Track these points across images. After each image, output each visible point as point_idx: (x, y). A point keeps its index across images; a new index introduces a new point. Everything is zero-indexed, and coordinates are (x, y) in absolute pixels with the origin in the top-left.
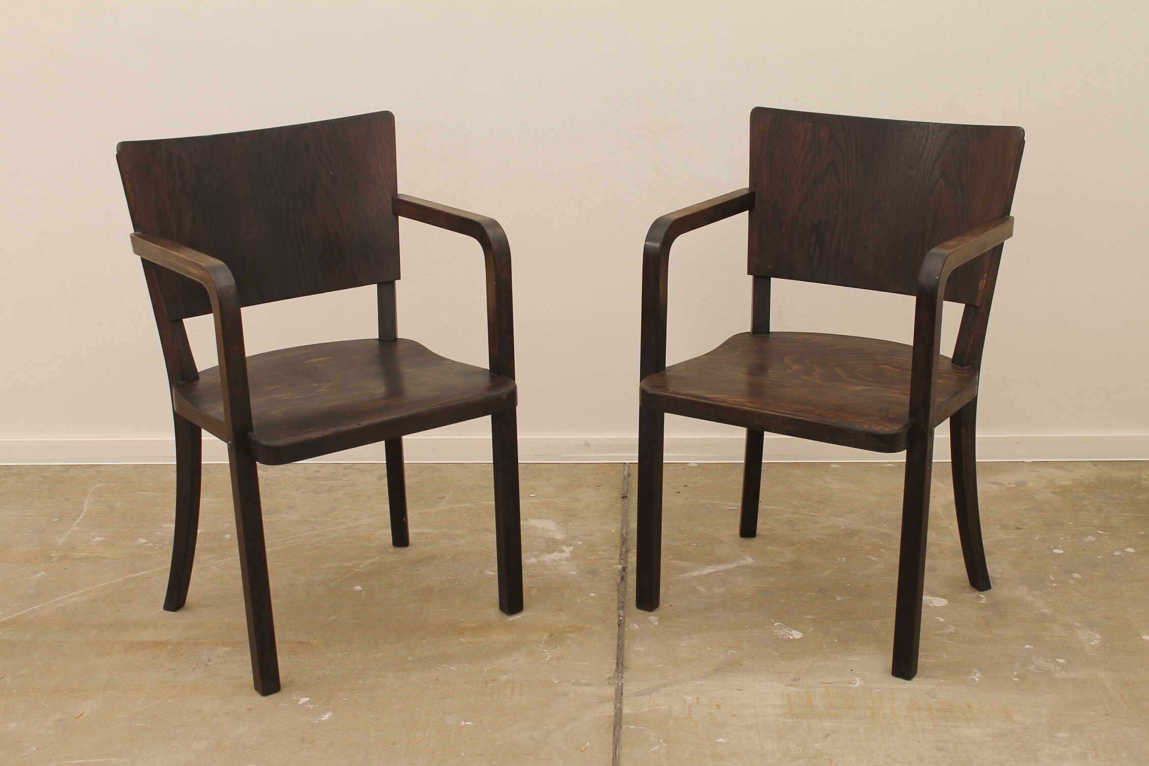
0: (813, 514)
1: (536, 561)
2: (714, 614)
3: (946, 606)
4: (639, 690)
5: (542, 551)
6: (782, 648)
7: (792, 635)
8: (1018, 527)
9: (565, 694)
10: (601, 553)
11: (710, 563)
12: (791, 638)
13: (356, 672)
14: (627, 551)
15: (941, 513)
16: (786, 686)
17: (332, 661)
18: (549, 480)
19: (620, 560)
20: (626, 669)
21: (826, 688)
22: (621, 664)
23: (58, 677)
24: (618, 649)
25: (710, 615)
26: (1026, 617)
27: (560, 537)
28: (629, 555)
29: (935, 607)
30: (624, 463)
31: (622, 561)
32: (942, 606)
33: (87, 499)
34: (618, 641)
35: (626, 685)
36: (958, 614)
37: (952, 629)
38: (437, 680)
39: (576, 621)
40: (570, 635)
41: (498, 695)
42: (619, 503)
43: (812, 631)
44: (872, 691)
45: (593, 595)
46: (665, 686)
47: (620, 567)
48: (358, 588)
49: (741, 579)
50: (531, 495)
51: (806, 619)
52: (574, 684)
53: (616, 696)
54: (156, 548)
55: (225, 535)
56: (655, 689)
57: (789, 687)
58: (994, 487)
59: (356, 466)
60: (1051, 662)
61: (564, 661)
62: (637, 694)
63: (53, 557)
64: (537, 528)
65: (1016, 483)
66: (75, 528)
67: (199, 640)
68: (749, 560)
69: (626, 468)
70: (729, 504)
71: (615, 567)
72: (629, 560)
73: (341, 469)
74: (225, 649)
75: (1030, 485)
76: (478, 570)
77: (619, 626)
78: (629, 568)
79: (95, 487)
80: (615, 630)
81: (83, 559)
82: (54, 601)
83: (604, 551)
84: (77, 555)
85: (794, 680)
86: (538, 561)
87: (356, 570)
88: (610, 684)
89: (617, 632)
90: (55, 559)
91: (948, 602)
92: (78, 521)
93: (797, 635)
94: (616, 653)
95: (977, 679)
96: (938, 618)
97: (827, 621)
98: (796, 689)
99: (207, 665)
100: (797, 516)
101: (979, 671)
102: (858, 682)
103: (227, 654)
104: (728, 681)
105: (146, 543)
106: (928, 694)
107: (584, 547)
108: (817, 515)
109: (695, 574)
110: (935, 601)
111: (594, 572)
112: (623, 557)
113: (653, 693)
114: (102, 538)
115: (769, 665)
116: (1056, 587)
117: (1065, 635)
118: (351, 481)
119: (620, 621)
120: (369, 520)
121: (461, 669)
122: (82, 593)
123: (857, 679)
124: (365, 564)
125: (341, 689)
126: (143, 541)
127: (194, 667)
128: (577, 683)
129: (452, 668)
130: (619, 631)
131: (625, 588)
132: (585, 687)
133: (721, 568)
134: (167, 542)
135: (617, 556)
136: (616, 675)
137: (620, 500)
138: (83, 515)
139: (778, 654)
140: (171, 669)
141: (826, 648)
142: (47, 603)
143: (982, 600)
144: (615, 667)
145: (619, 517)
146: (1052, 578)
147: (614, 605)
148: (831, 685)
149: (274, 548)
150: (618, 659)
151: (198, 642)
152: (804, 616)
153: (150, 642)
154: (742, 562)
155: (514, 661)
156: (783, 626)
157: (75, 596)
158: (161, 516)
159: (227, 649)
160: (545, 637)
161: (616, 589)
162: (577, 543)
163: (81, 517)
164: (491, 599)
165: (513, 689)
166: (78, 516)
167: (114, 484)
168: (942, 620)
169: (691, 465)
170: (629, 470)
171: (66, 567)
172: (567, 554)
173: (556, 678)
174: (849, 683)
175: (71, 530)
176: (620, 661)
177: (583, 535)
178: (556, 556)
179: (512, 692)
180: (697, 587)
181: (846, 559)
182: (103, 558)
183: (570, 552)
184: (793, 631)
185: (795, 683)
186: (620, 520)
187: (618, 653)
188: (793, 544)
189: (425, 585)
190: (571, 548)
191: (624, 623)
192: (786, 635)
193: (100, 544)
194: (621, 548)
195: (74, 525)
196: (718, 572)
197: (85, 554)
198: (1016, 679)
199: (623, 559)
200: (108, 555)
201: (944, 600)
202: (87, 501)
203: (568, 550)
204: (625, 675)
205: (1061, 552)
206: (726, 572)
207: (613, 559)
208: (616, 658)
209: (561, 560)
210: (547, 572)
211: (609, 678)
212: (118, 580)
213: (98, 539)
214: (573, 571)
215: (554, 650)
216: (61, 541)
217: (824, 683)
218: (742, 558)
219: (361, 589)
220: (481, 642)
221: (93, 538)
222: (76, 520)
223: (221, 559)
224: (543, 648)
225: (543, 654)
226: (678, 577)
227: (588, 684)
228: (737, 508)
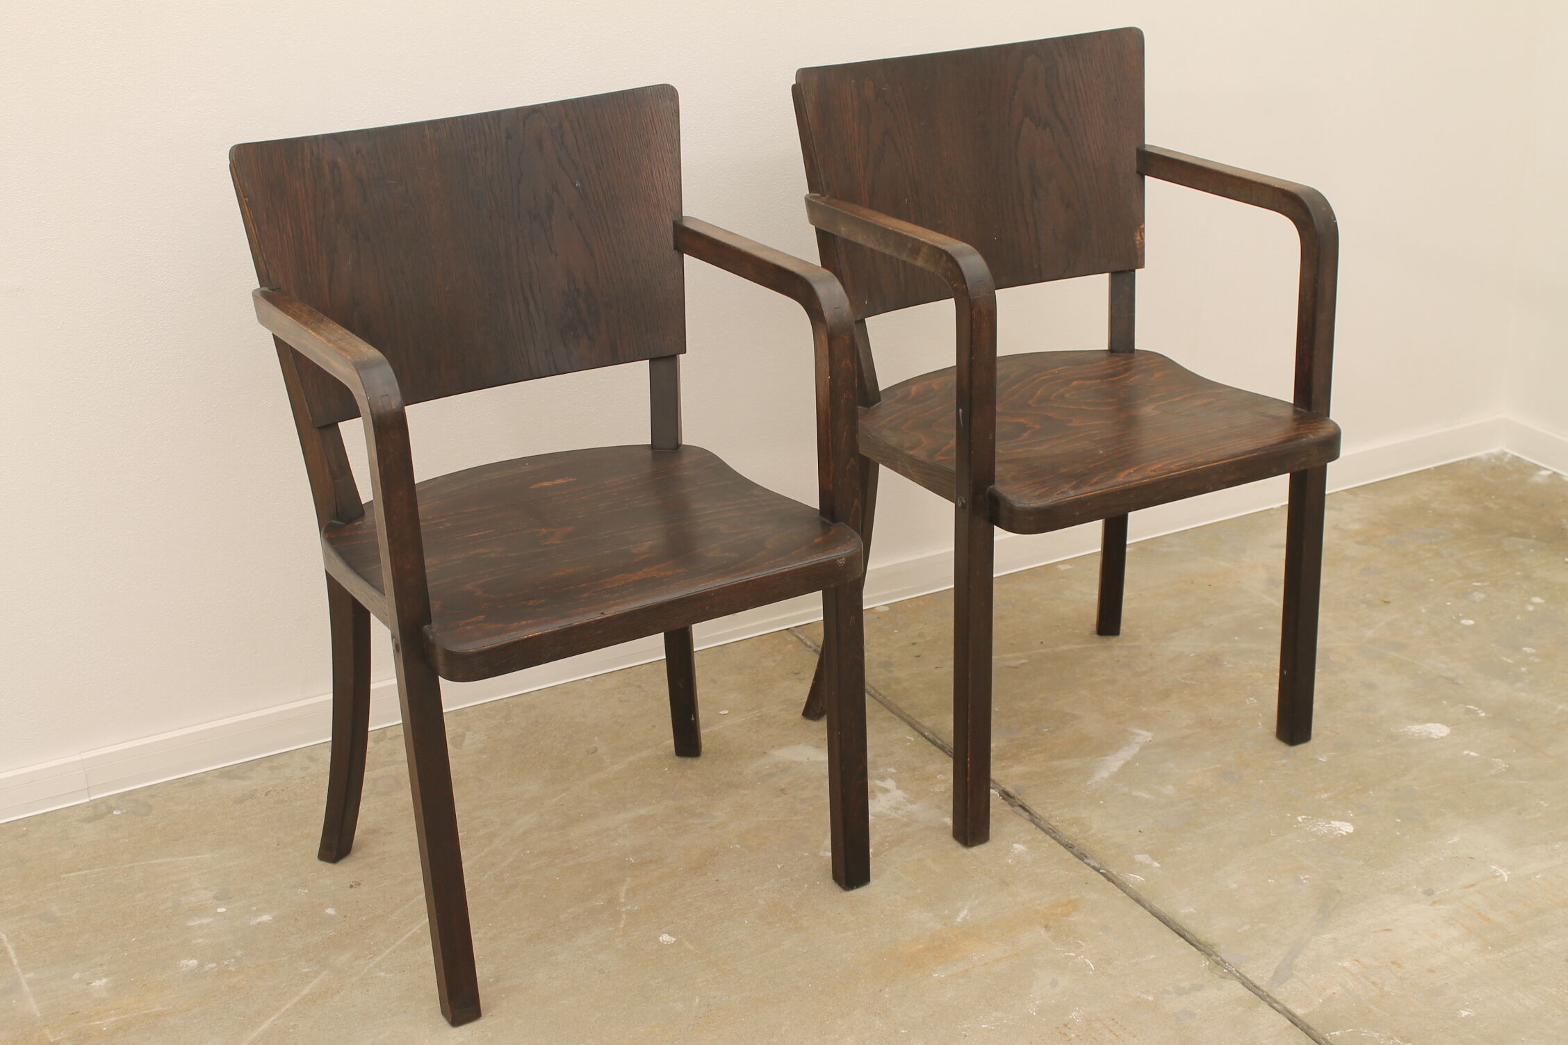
2: (1208, 828)
3: (1452, 733)
4: (1270, 974)
6: (1353, 852)
7: (1339, 829)
8: (1387, 600)
9: (1188, 1013)
11: (1101, 752)
12: (1343, 833)
16: (1430, 906)
18: (715, 682)
20: (1212, 947)
21: (1478, 892)
22: (1196, 944)
24: (1161, 923)
25: (1204, 830)
26: (1554, 722)
30: (787, 629)
32: (1449, 735)
34: (1144, 908)
35: (1244, 972)
36: (1480, 741)
37: (1501, 762)
39: (1050, 895)
40: (1071, 919)
43: (1353, 816)
44: (1533, 880)
46: (1292, 956)
47: (995, 792)
48: (667, 938)
49: (1171, 764)
50: (721, 713)
51: (1324, 800)
52: (1178, 994)
53: (1255, 994)
54: (231, 969)
56: (1289, 965)
57: (1436, 907)
61: (1117, 963)
62: (1277, 980)
64: (801, 763)
66: (28, 976)
68: (1145, 734)
69: (801, 636)
70: (1006, 656)
76: (806, 854)
77: (1114, 883)
78: (1010, 789)
80: (1118, 892)
81: (121, 1029)
84: (100, 1024)
85: (1428, 893)
86: (873, 816)
87: (623, 909)
88: (1222, 977)
91: (1448, 726)
92: (16, 960)
93: (1347, 828)
94: (1167, 928)
96: (1465, 752)
97: (1352, 796)
98: (1448, 907)
102: (1502, 873)
104: (1355, 921)
105: (200, 965)
107: (906, 775)
109: (1104, 774)
110: (1432, 730)
113: (1293, 972)
114: (104, 980)
115: (1370, 882)
116: (1529, 672)
119: (1105, 876)
121: (997, 1023)
123: (1494, 867)
124: (621, 895)
126: (190, 963)
128: (1181, 991)
129: (983, 1026)
130: (1125, 892)
131: (1048, 823)
132: (1199, 995)
133: (1124, 755)
136: (1211, 960)
138: (9, 945)
139: (1361, 862)
141: (1403, 835)
143: (1478, 713)
144: (1193, 949)
145: (889, 714)
146: (1509, 661)
147: (1066, 854)
148: (1477, 887)
150: (1182, 936)
152: (1317, 797)
154: (1139, 740)
155: (1052, 986)
156: (1312, 819)
158: (161, 908)
160: (1041, 933)
161: (1036, 828)
162: (886, 771)
163: (12, 951)
165: (1110, 1031)
168: (1473, 754)
170: (807, 638)
172: (899, 794)
173: (1144, 993)
174: (1493, 877)
175: (22, 981)
176: (1189, 938)
178: (888, 800)
179: (1115, 1035)
180: (1134, 794)
182: (158, 1015)
183: (897, 789)
184: (1332, 823)
185: (1434, 898)
186: (898, 719)
187: (1168, 925)
188: (1165, 694)
190: (891, 782)
191: (1114, 876)
192: (1332, 831)
193: (114, 991)
195: (19, 972)
196: (1128, 764)
197: (112, 1019)
200: (160, 1008)
201: (1438, 725)
203: (889, 785)
204: (1223, 957)
205: (1471, 622)
206: (1137, 759)
208: (1176, 935)
209: (902, 804)
211: (1211, 969)
213: (98, 983)
215: (1082, 950)
216: (32, 1007)
217: (1467, 887)
218: (1132, 733)
219: (674, 939)
220: (967, 970)
221: (88, 984)
224: (1062, 952)
225: (1076, 960)
226: (1090, 785)
227: (1198, 988)
228: (1026, 661)
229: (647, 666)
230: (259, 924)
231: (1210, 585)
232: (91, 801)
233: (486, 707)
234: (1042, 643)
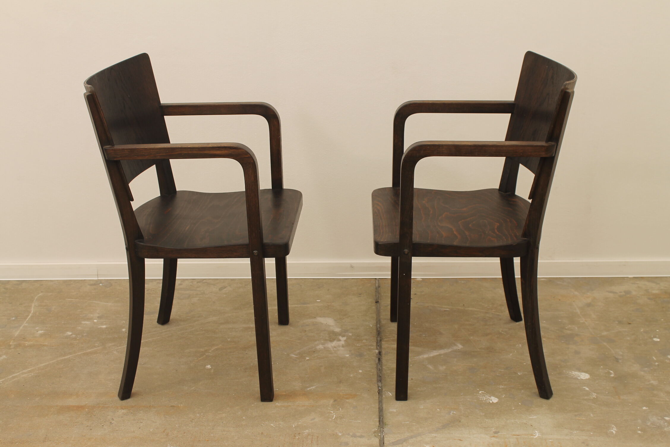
0: (498, 314)
1: (323, 348)
2: (440, 385)
3: (589, 379)
4: (395, 441)
5: (326, 340)
6: (485, 410)
7: (491, 400)
8: (630, 323)
9: (347, 444)
10: (364, 341)
11: (435, 348)
12: (491, 402)
13: (209, 427)
14: (381, 340)
15: (579, 313)
16: (490, 437)
17: (193, 420)
18: (328, 290)
19: (377, 346)
20: (386, 425)
21: (517, 438)
22: (382, 422)
23: (13, 432)
24: (379, 411)
25: (437, 385)
26: (641, 387)
27: (338, 330)
28: (382, 343)
29: (582, 379)
30: (376, 279)
31: (378, 347)
32: (586, 379)
33: (33, 304)
34: (379, 405)
35: (386, 437)
36: (597, 385)
37: (594, 395)
38: (262, 433)
39: (351, 390)
40: (347, 401)
41: (303, 445)
42: (374, 306)
43: (504, 397)
44: (547, 441)
45: (360, 371)
46: (412, 437)
47: (377, 351)
48: (209, 367)
49: (455, 360)
50: (318, 301)
51: (500, 388)
52: (352, 436)
53: (380, 445)
54: (78, 338)
55: (122, 329)
56: (405, 440)
57: (492, 438)
58: (611, 295)
59: (205, 281)
60: (661, 419)
61: (344, 420)
62: (394, 444)
63: (11, 345)
64: (323, 324)
65: (625, 292)
66: (26, 324)
67: (106, 405)
68: (460, 346)
69: (377, 282)
70: (444, 306)
71: (374, 351)
72: (382, 346)
73: (195, 283)
74: (123, 411)
75: (634, 293)
76: (286, 353)
77: (379, 394)
78: (383, 352)
79: (38, 295)
80: (377, 397)
81: (31, 346)
82: (11, 377)
83: (366, 340)
84: (27, 343)
85: (496, 433)
86: (324, 347)
87: (207, 354)
88: (375, 436)
89: (378, 398)
90: (12, 347)
91: (590, 376)
92: (27, 319)
93: (495, 400)
94: (378, 413)
95: (614, 432)
96: (584, 387)
97: (513, 390)
98: (497, 440)
99: (111, 423)
100: (488, 315)
101: (615, 426)
102: (537, 435)
103: (124, 415)
104: (452, 433)
105: (71, 335)
106: (583, 443)
107: (353, 337)
108: (500, 314)
109: (426, 356)
110: (581, 376)
111: (361, 355)
112: (378, 344)
113: (404, 443)
114: (43, 331)
115: (478, 422)
116: (658, 365)
117: (668, 400)
118: (202, 291)
119: (379, 390)
120: (215, 318)
121: (278, 426)
122: (29, 371)
123: (536, 432)
124: (213, 349)
125: (199, 441)
126: (70, 333)
127: (102, 424)
128: (354, 436)
129: (272, 425)
130: (379, 398)
131: (381, 367)
132: (359, 439)
133: (442, 352)
134: (85, 334)
135: (375, 344)
136: (379, 429)
137: (374, 304)
138: (31, 315)
139: (484, 414)
140: (88, 426)
141: (515, 409)
142: (6, 378)
143: (611, 375)
144: (378, 424)
145: (375, 316)
146: (655, 359)
147: (375, 379)
148: (520, 436)
149: (154, 338)
150: (380, 418)
151: (105, 406)
152: (498, 386)
153: (74, 406)
154: (455, 348)
155: (312, 420)
156: (485, 394)
157: (25, 373)
158: (81, 316)
159: (124, 411)
160: (331, 402)
161: (375, 367)
162: (348, 334)
163: (29, 317)
164: (295, 374)
165: (312, 440)
166: (28, 316)
167: (51, 294)
168: (587, 389)
169: (418, 279)
170: (379, 283)
171: (19, 352)
172: (342, 343)
173: (340, 432)
174: (531, 435)
175: (23, 326)
176: (381, 419)
177: (352, 328)
178: (336, 344)
179: (312, 442)
180: (427, 366)
181: (522, 346)
182: (44, 345)
183: (344, 341)
184: (492, 397)
185: (496, 435)
186: (375, 318)
187: (379, 413)
188: (487, 335)
189: (252, 364)
190: (345, 338)
191: (382, 391)
192: (487, 400)
193: (41, 335)
194: (377, 338)
195: (25, 322)
196: (440, 355)
197: (32, 343)
198: (640, 432)
199: (378, 346)
200: (47, 344)
201: (587, 375)
202: (33, 305)
203: (343, 339)
204: (385, 429)
205: (658, 340)
206: (445, 354)
207: (371, 345)
208: (378, 417)
209: (339, 346)
210: (330, 355)
211: (375, 432)
212: (53, 361)
213: (40, 332)
214: (347, 355)
215: (338, 411)
216: (17, 333)
217: (515, 435)
218: (455, 345)
219: (211, 368)
220: (290, 406)
221: (37, 331)
222: (26, 319)
223: (120, 346)
224: (330, 410)
225: (331, 414)
226: (415, 358)
227: (361, 437)
228: (449, 310)
229: (312, 280)
230: (100, 328)
231: (560, 300)
232: (98, 279)
233: (244, 280)
234: (464, 305)
